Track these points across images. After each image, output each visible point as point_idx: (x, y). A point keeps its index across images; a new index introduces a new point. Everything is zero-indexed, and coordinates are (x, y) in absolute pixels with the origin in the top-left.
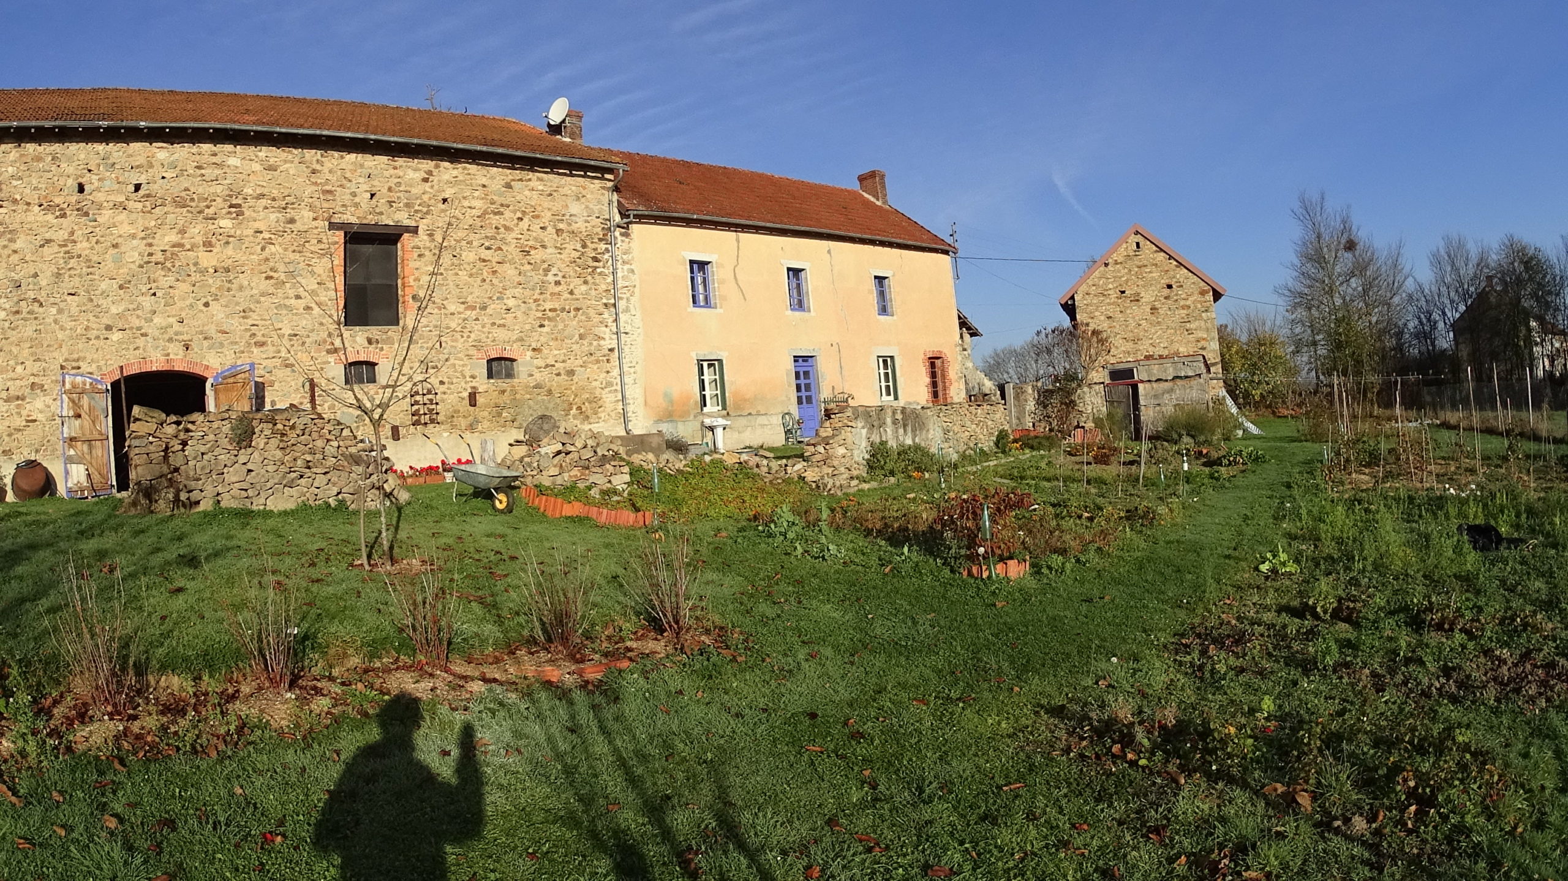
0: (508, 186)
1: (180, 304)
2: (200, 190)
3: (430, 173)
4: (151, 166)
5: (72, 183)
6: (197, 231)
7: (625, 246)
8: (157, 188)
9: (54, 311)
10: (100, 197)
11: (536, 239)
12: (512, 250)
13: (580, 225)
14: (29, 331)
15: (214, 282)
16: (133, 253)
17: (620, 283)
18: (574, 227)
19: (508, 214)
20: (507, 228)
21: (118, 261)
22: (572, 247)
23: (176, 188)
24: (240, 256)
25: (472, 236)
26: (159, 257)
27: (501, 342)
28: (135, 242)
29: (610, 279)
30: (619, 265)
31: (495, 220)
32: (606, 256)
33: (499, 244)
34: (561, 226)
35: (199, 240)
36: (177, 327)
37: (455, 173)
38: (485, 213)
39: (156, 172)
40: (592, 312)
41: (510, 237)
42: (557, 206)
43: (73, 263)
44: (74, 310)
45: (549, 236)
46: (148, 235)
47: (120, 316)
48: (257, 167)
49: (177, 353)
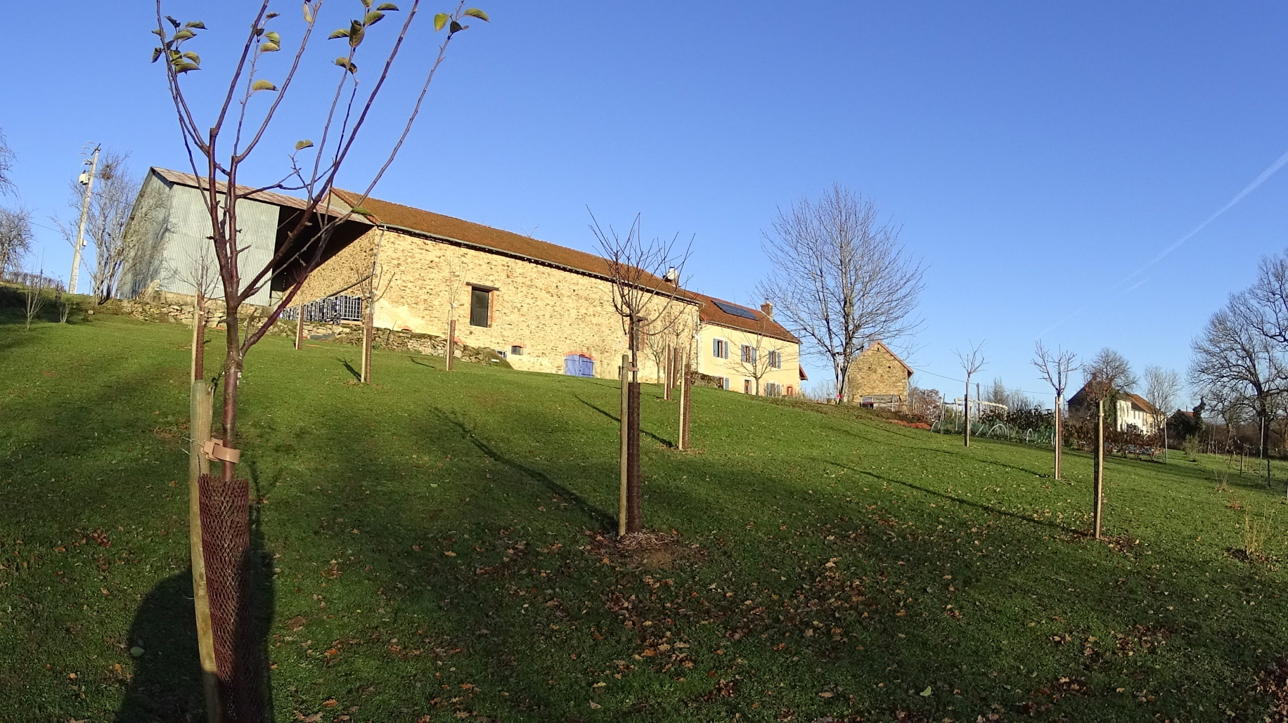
1: (586, 334)
2: (592, 295)
5: (555, 285)
6: (591, 311)
8: (580, 292)
9: (550, 329)
10: (563, 292)
14: (542, 334)
16: (574, 313)
21: (569, 315)
23: (585, 294)
24: (603, 321)
26: (581, 317)
28: (574, 310)
35: (592, 313)
36: (585, 342)
39: (579, 287)
43: (555, 313)
44: (556, 330)
46: (578, 309)
47: (570, 335)
49: (585, 350)
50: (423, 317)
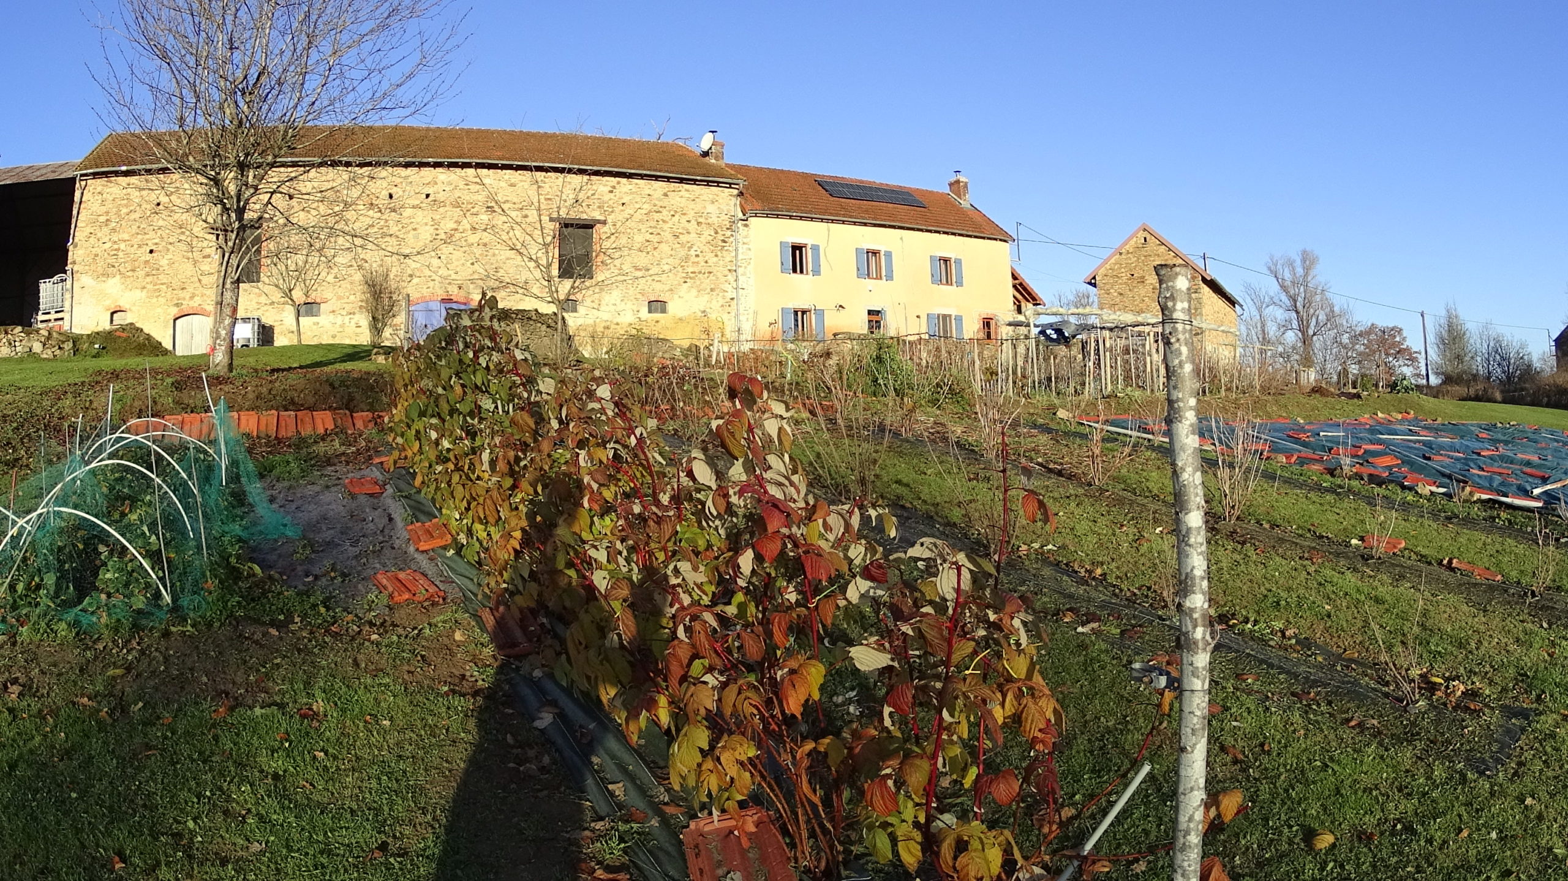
0: (666, 195)
1: (456, 263)
2: (468, 198)
3: (614, 187)
4: (436, 183)
5: (385, 193)
6: (466, 222)
7: (745, 233)
8: (440, 196)
9: (375, 265)
10: (403, 201)
11: (683, 228)
12: (667, 235)
13: (714, 219)
14: (359, 276)
15: (478, 251)
16: (426, 233)
17: (740, 257)
18: (710, 221)
19: (665, 212)
20: (664, 221)
21: (417, 237)
22: (708, 233)
23: (452, 196)
25: (641, 226)
26: (443, 236)
27: (658, 291)
28: (428, 228)
29: (733, 254)
30: (740, 245)
31: (657, 216)
32: (732, 239)
33: (659, 231)
34: (700, 220)
35: (468, 227)
36: (454, 276)
37: (630, 187)
38: (650, 212)
39: (439, 186)
40: (719, 274)
41: (666, 227)
42: (698, 207)
43: (388, 238)
45: (692, 226)
46: (436, 224)
47: (417, 269)
48: (503, 184)
49: (454, 291)
50: (144, 288)
